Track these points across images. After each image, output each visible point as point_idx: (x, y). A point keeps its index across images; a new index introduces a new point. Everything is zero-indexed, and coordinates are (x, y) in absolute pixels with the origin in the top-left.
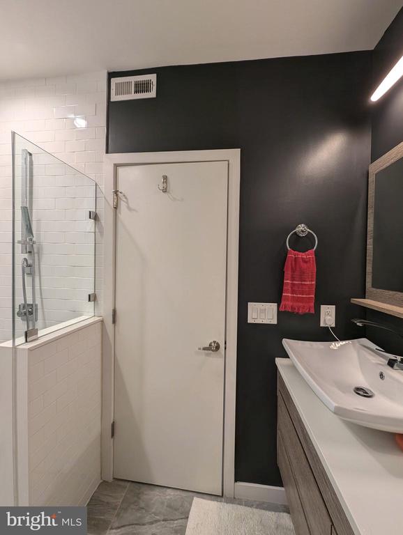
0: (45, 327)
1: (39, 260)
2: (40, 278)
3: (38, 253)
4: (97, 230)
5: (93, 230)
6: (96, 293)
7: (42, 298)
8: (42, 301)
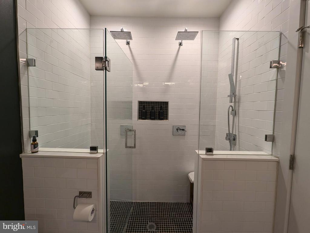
0: (239, 150)
1: (239, 106)
2: (239, 118)
3: (239, 102)
4: (279, 77)
5: (275, 78)
6: (275, 135)
7: (239, 131)
8: (239, 133)
